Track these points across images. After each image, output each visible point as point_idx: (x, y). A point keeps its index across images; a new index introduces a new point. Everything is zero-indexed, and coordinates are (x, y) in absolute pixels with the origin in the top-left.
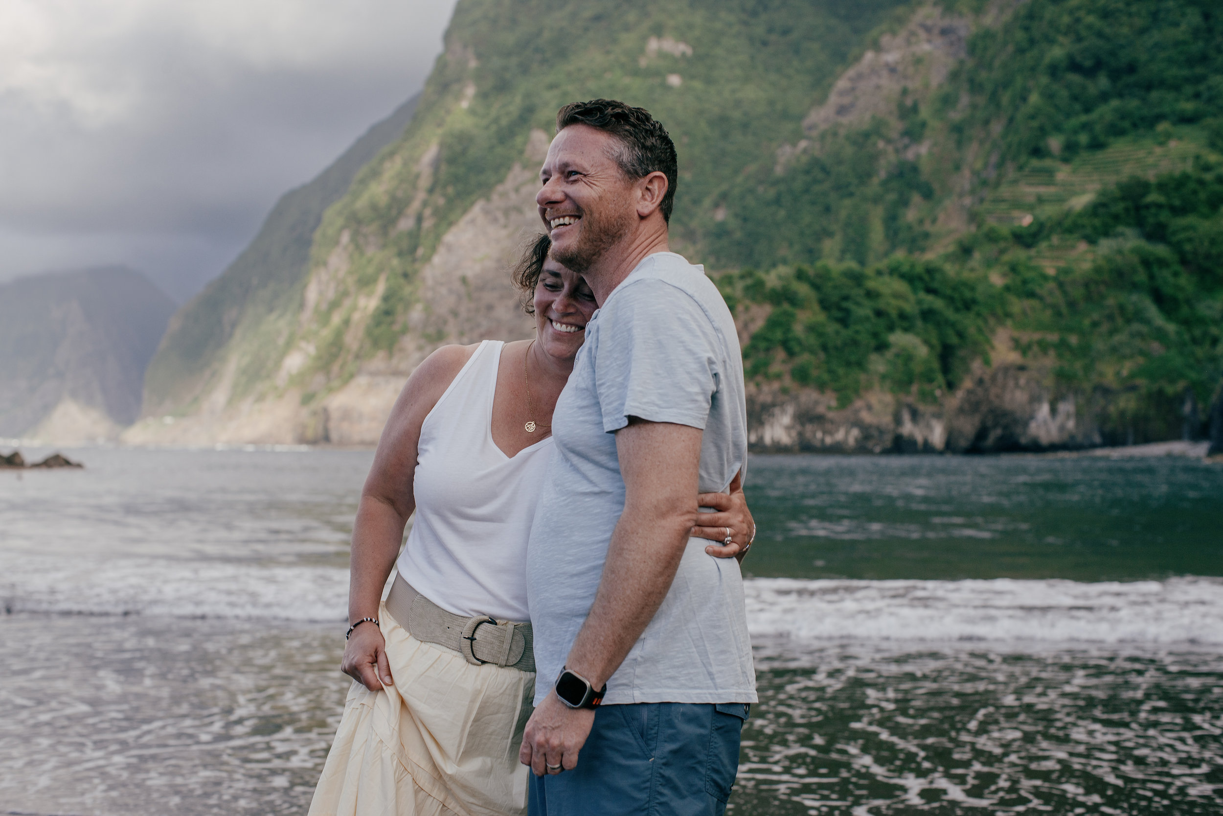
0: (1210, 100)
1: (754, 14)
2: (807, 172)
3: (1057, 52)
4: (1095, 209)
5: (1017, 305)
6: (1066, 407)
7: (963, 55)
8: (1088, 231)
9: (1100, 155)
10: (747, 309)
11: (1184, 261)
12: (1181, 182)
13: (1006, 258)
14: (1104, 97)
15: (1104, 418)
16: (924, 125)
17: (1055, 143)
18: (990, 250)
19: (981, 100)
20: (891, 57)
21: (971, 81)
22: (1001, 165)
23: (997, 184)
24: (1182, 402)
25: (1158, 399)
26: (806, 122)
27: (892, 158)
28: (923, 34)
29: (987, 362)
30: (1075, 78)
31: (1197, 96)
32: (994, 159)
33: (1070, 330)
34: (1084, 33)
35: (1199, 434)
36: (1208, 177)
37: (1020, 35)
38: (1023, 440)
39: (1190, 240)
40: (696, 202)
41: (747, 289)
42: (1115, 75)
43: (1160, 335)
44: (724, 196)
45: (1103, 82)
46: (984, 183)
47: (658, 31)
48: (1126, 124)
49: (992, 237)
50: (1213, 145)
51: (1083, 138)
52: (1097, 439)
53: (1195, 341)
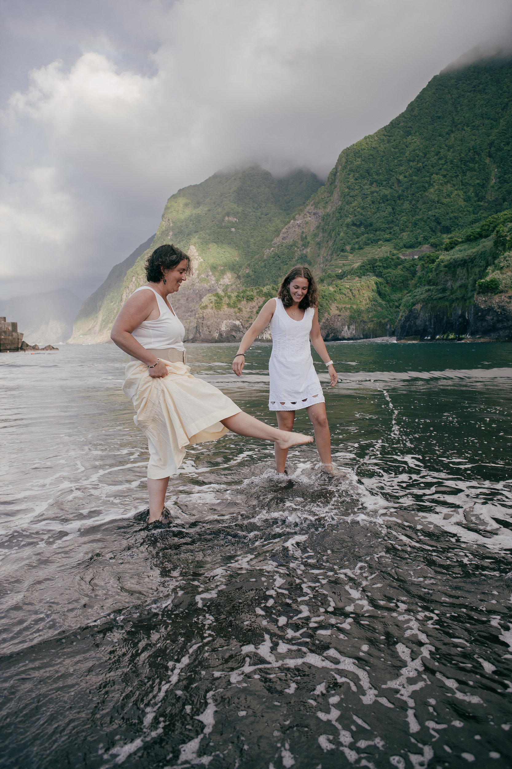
0: (394, 234)
1: (257, 209)
2: (274, 258)
3: (349, 220)
4: (361, 267)
5: (338, 296)
6: (353, 327)
7: (320, 221)
8: (359, 274)
9: (361, 251)
10: (258, 299)
11: (387, 283)
12: (386, 259)
13: (334, 283)
14: (363, 234)
15: (364, 330)
16: (309, 243)
17: (348, 248)
18: (329, 280)
19: (326, 235)
20: (298, 222)
21: (323, 229)
22: (332, 255)
23: (331, 261)
24: (387, 325)
25: (380, 324)
26: (273, 243)
27: (299, 253)
28: (308, 215)
29: (329, 314)
30: (355, 228)
31: (390, 233)
32: (329, 253)
33: (354, 304)
34: (357, 214)
35: (392, 334)
36: (394, 257)
37: (338, 215)
38: (340, 337)
39: (389, 276)
40: (240, 267)
41: (257, 293)
42: (366, 227)
43: (380, 305)
44: (249, 265)
45: (362, 229)
46: (327, 260)
47: (228, 214)
48: (370, 242)
49: (330, 276)
50: (395, 248)
51: (357, 246)
52: (362, 337)
53: (390, 307)
